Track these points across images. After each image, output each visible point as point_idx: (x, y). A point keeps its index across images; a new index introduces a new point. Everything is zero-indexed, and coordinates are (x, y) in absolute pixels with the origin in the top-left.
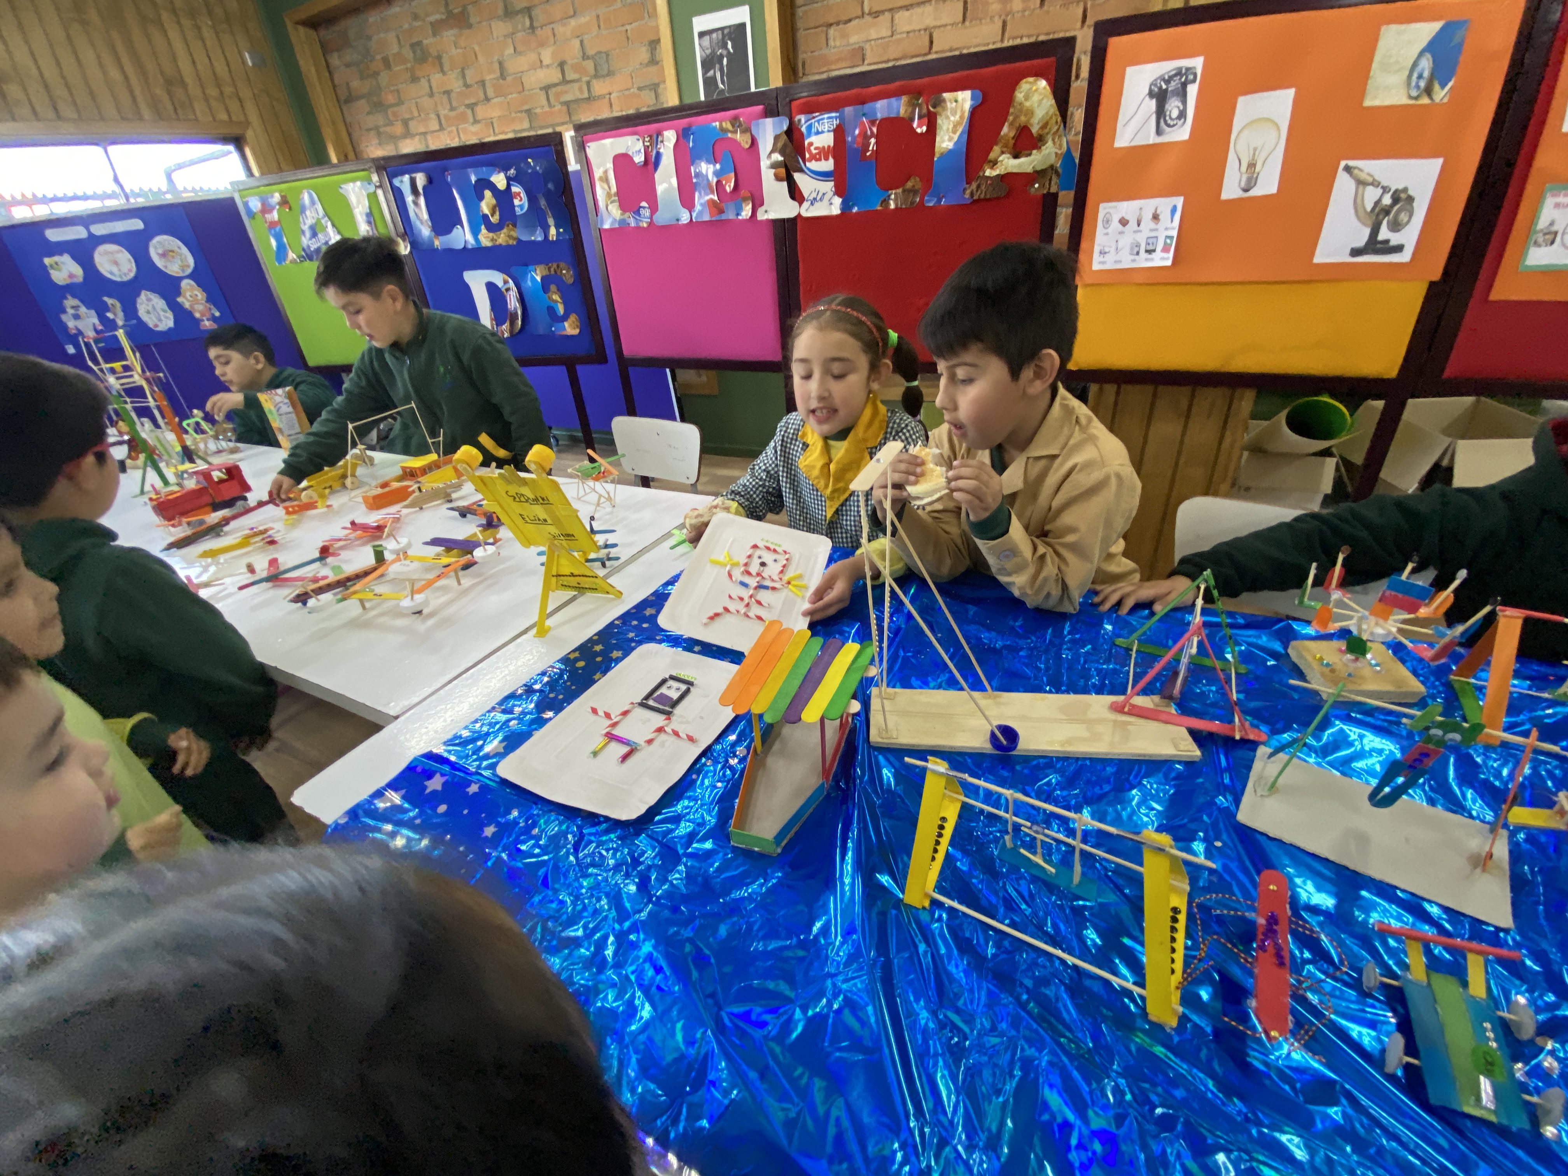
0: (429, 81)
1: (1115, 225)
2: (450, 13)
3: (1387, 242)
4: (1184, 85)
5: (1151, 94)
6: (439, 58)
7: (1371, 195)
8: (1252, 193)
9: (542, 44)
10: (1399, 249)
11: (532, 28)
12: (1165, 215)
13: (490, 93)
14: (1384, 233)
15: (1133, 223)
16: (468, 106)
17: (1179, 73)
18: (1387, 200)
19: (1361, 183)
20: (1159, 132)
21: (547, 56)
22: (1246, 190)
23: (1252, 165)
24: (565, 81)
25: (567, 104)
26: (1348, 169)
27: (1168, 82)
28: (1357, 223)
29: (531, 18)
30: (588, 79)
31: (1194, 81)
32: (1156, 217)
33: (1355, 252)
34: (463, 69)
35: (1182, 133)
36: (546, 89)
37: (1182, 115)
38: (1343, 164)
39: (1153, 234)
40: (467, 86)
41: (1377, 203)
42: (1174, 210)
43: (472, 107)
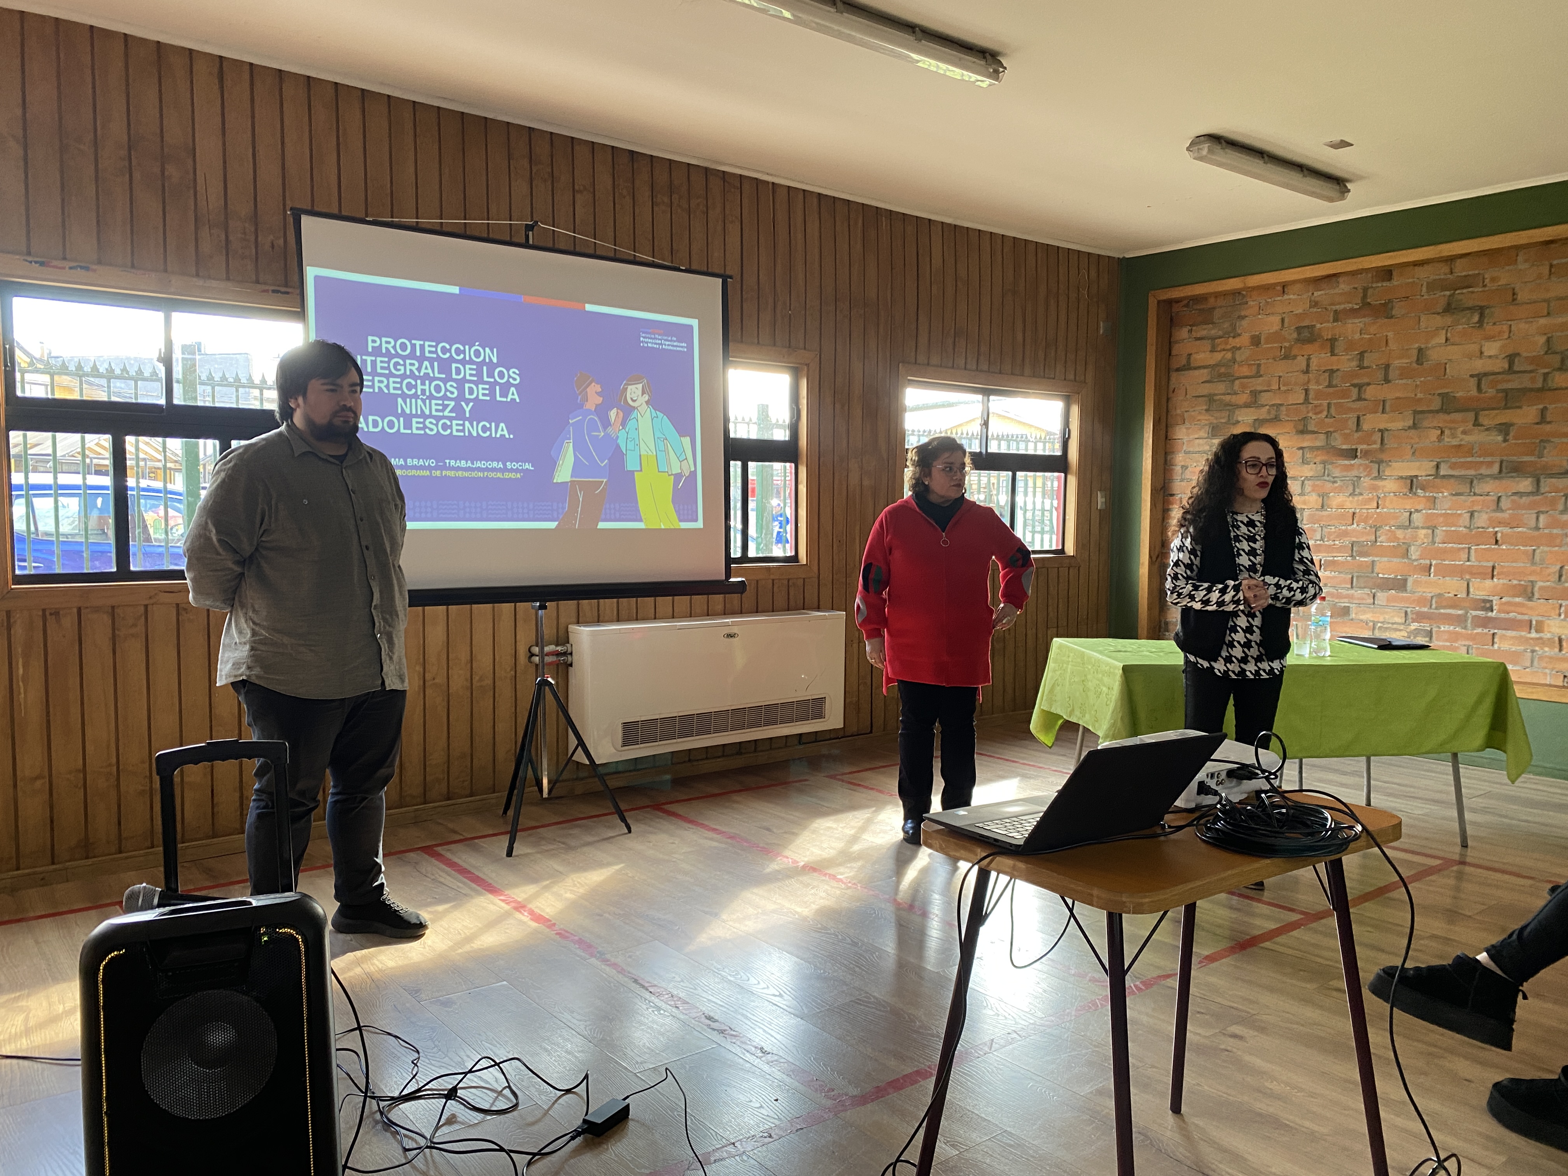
0: (1308, 360)
2: (1365, 304)
6: (1333, 341)
9: (1489, 338)
11: (1481, 322)
13: (1392, 375)
16: (1354, 385)
21: (1492, 348)
24: (1511, 370)
25: (1506, 391)
29: (1482, 315)
30: (1546, 371)
34: (1362, 354)
36: (1479, 377)
40: (1361, 367)
43: (1360, 387)
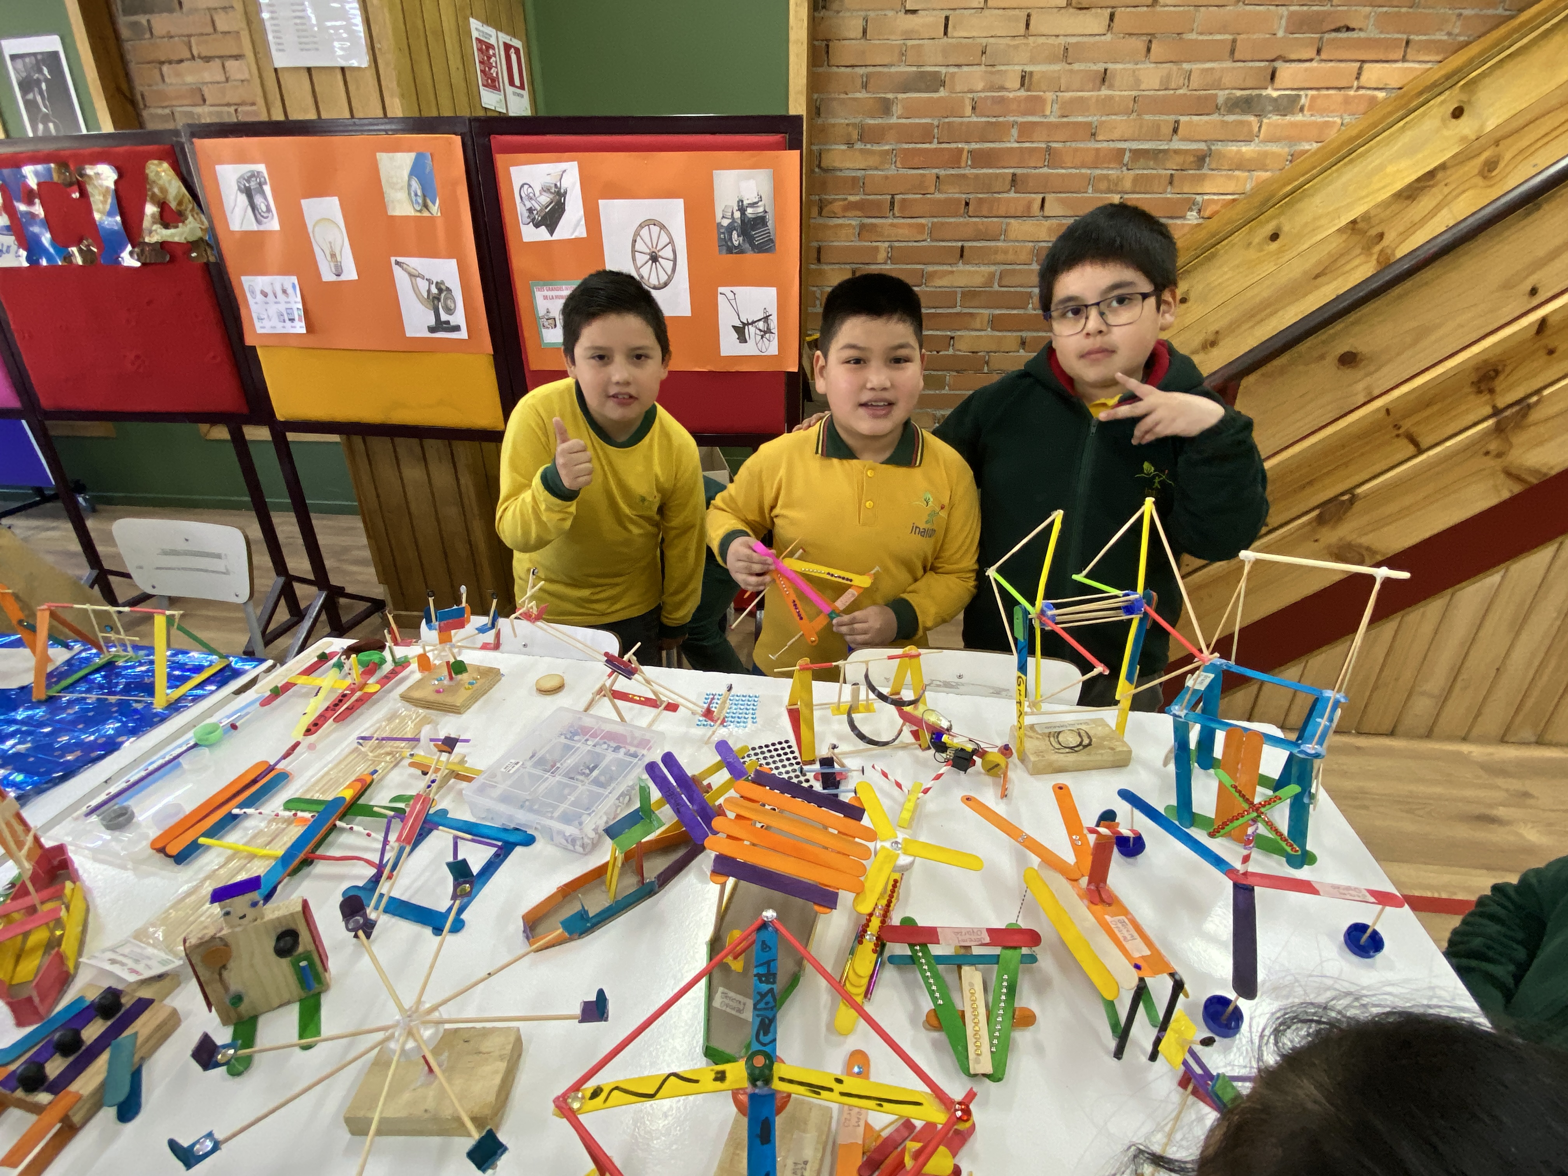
1: (259, 297)
3: (448, 322)
4: (260, 184)
5: (240, 189)
7: (423, 286)
8: (343, 278)
10: (457, 328)
12: (290, 291)
14: (444, 317)
15: (271, 295)
17: (253, 175)
18: (434, 290)
19: (411, 275)
20: (258, 222)
22: (338, 275)
23: (333, 255)
26: (397, 263)
27: (248, 181)
28: (422, 307)
31: (266, 183)
32: (284, 292)
33: (432, 330)
35: (274, 224)
37: (269, 210)
38: (393, 259)
39: (288, 306)
41: (429, 291)
42: (294, 286)
